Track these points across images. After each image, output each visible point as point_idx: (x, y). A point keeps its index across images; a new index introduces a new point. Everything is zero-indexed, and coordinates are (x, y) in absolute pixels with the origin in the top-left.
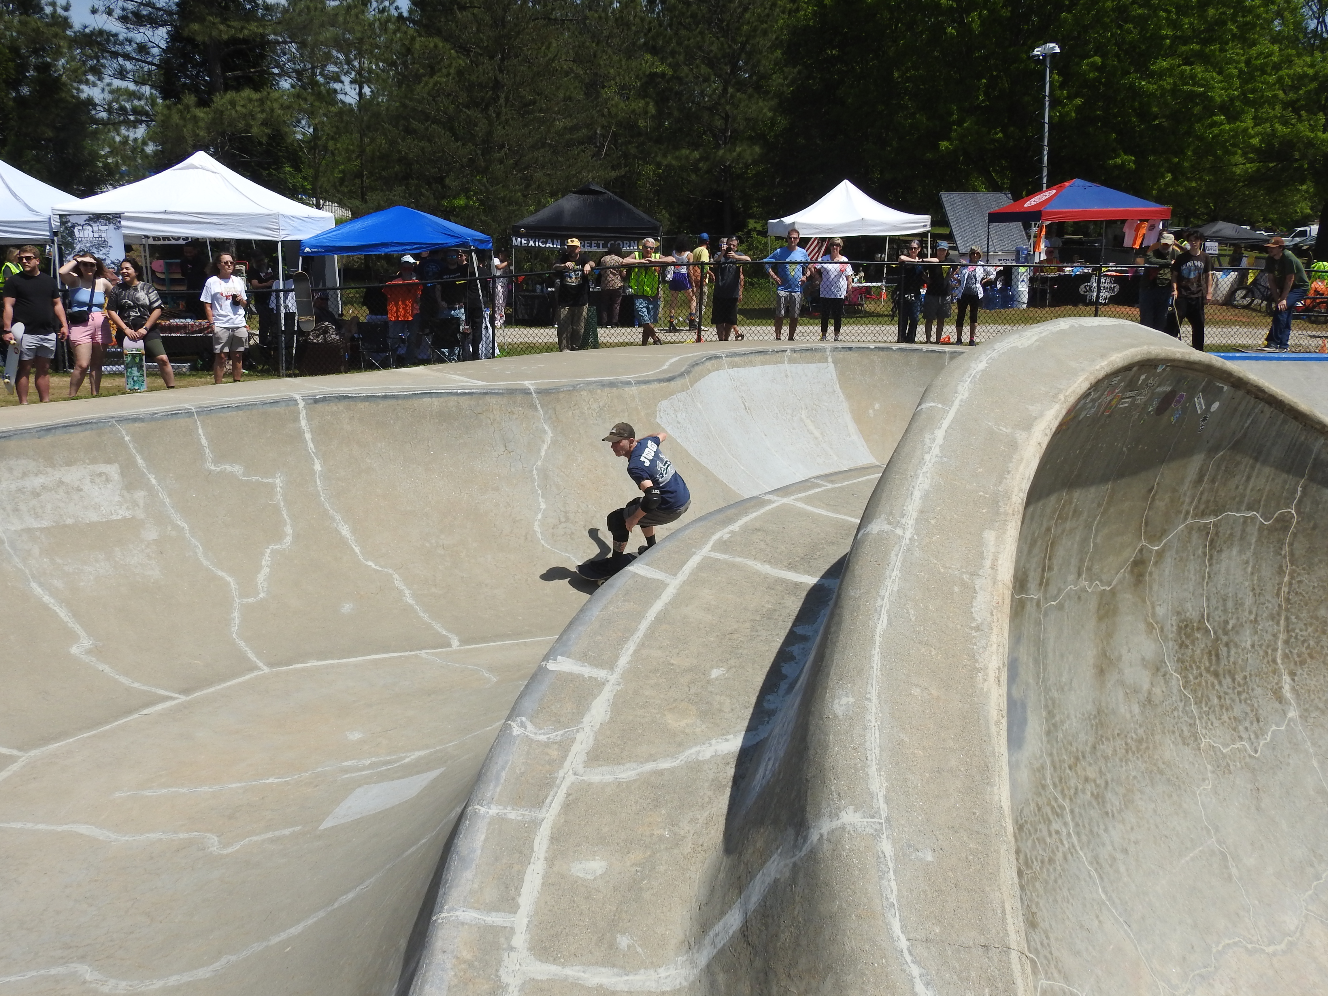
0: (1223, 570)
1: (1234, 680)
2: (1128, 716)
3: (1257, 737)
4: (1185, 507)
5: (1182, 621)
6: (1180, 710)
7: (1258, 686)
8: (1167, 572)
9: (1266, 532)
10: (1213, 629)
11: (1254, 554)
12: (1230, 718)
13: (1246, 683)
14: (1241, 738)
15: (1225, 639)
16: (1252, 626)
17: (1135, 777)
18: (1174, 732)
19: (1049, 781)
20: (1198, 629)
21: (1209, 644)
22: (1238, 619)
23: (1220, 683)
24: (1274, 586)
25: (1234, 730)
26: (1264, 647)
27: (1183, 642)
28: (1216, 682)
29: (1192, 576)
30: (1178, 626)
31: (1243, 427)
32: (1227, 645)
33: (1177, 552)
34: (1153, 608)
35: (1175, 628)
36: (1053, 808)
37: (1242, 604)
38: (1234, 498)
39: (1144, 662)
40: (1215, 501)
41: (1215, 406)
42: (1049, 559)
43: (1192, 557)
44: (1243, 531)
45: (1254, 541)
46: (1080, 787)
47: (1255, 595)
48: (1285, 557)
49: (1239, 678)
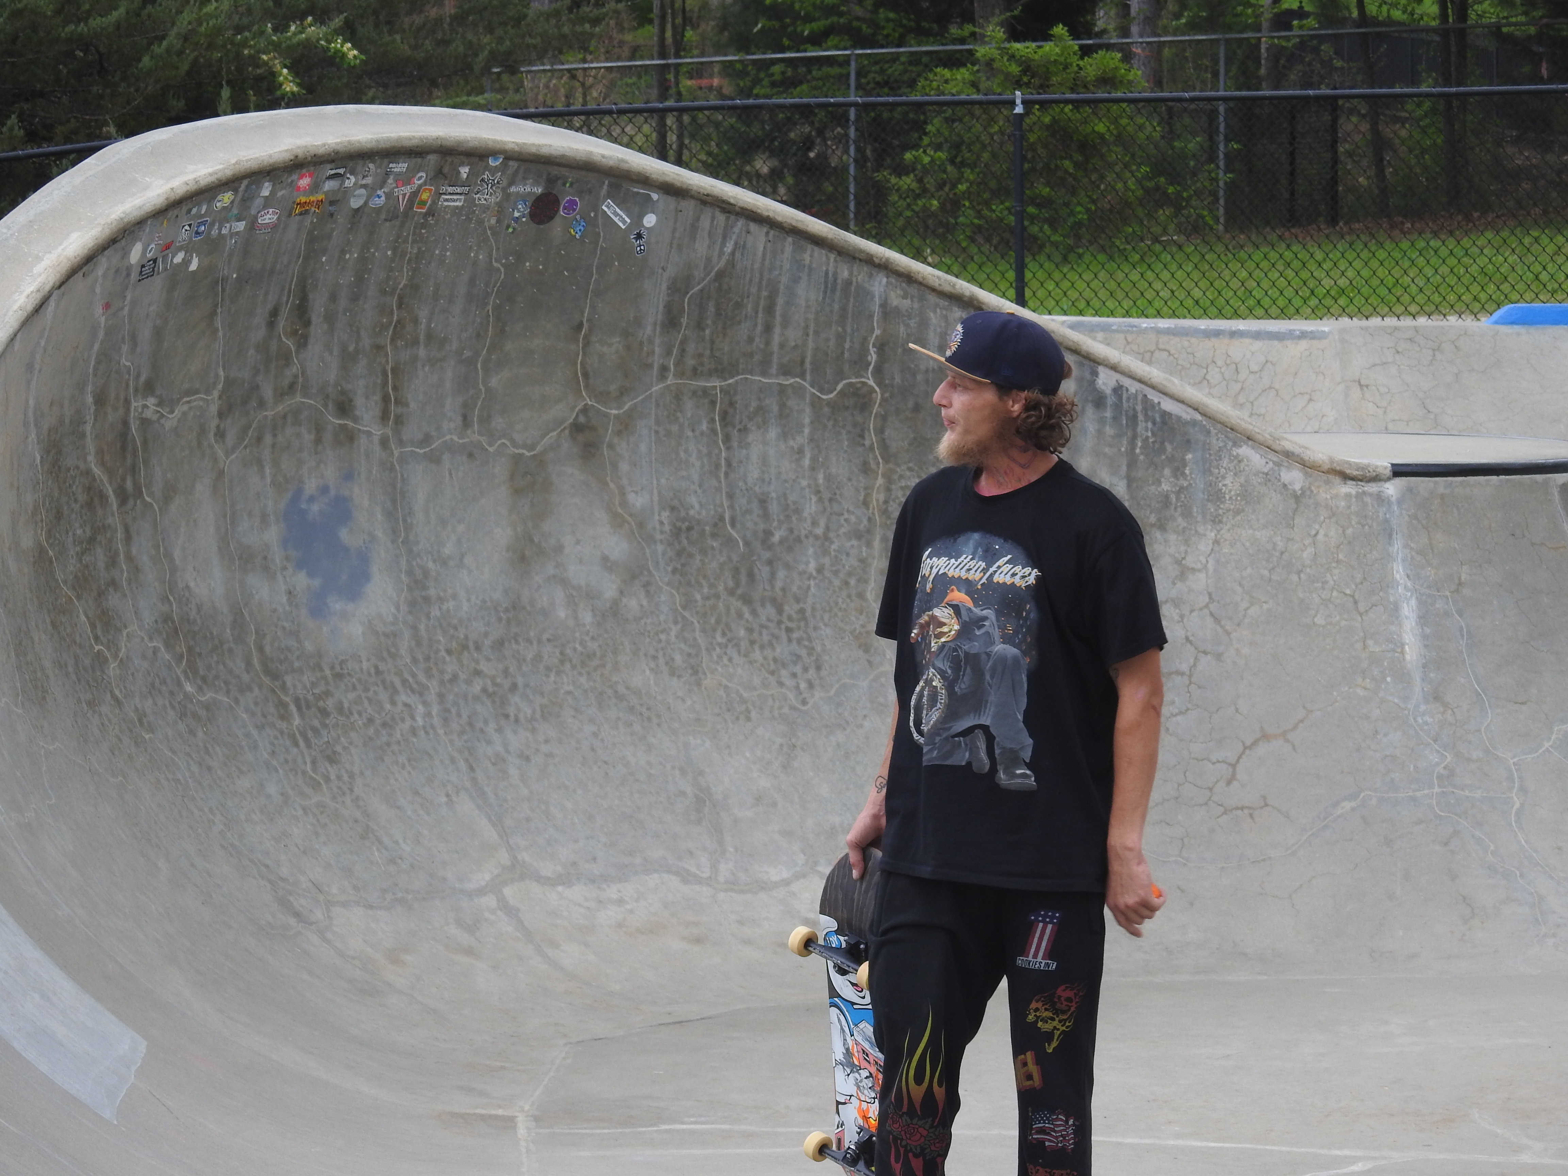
0: (754, 458)
1: (780, 611)
2: (571, 623)
3: (811, 685)
4: (657, 361)
5: (683, 520)
6: (673, 634)
7: (826, 625)
8: (643, 447)
9: (826, 410)
10: (744, 539)
11: (811, 440)
12: (765, 658)
13: (804, 619)
14: (781, 684)
15: (766, 555)
16: (818, 543)
17: (569, 693)
18: (655, 658)
19: (403, 652)
20: (714, 535)
21: (735, 558)
22: (791, 531)
23: (754, 612)
24: (857, 490)
25: (772, 673)
26: (841, 575)
27: (684, 549)
28: (746, 610)
29: (693, 459)
30: (674, 525)
31: (721, 253)
32: (770, 563)
33: (658, 422)
34: (623, 494)
35: (667, 528)
36: (404, 682)
37: (798, 511)
38: (751, 355)
39: (607, 563)
40: (712, 356)
41: (650, 220)
42: (395, 388)
43: (690, 434)
44: (783, 406)
45: (807, 421)
46: (463, 676)
47: (820, 500)
48: (871, 448)
49: (790, 609)
